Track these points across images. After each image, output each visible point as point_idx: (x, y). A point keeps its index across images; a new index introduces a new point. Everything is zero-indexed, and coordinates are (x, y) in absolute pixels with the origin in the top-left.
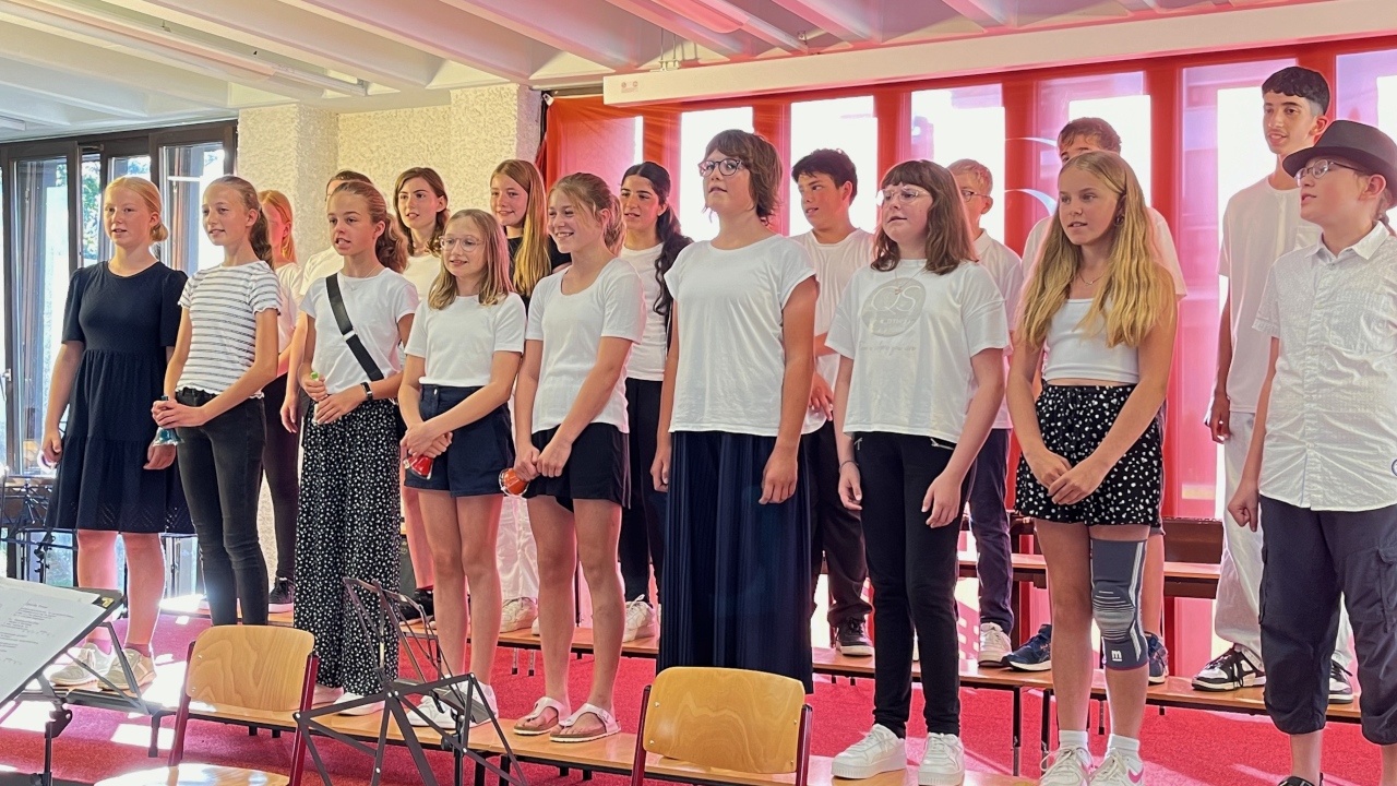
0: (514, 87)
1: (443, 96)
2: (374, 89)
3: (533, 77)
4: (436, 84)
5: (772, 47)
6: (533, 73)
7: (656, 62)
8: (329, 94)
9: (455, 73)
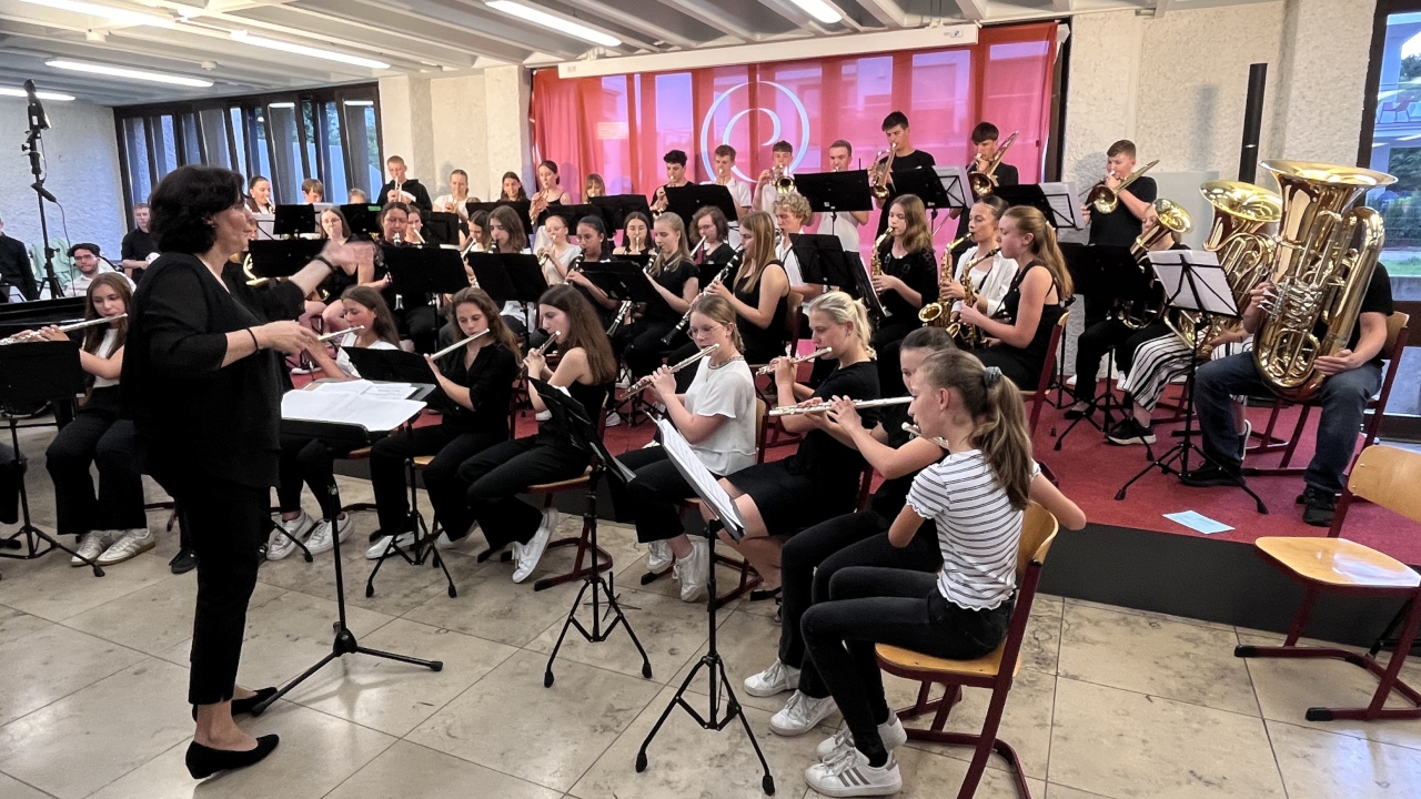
0: (516, 67)
1: (481, 71)
2: (445, 68)
3: (525, 62)
4: (476, 66)
5: (639, 49)
6: (525, 59)
7: (584, 56)
8: (423, 71)
9: (483, 61)
